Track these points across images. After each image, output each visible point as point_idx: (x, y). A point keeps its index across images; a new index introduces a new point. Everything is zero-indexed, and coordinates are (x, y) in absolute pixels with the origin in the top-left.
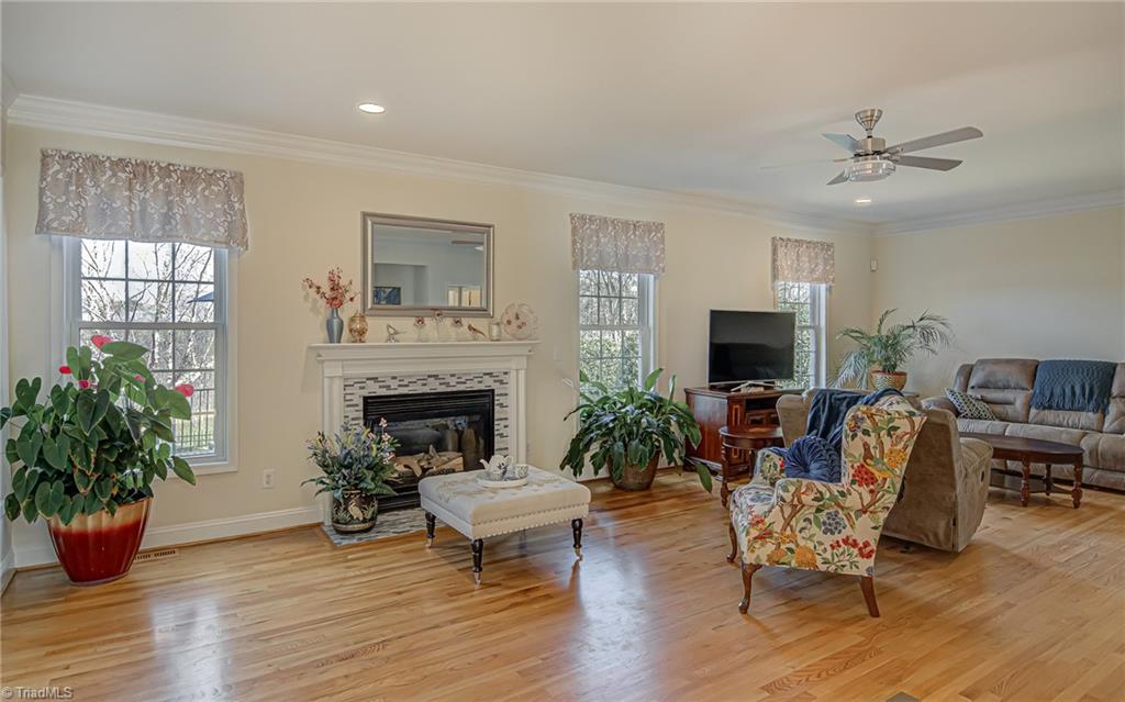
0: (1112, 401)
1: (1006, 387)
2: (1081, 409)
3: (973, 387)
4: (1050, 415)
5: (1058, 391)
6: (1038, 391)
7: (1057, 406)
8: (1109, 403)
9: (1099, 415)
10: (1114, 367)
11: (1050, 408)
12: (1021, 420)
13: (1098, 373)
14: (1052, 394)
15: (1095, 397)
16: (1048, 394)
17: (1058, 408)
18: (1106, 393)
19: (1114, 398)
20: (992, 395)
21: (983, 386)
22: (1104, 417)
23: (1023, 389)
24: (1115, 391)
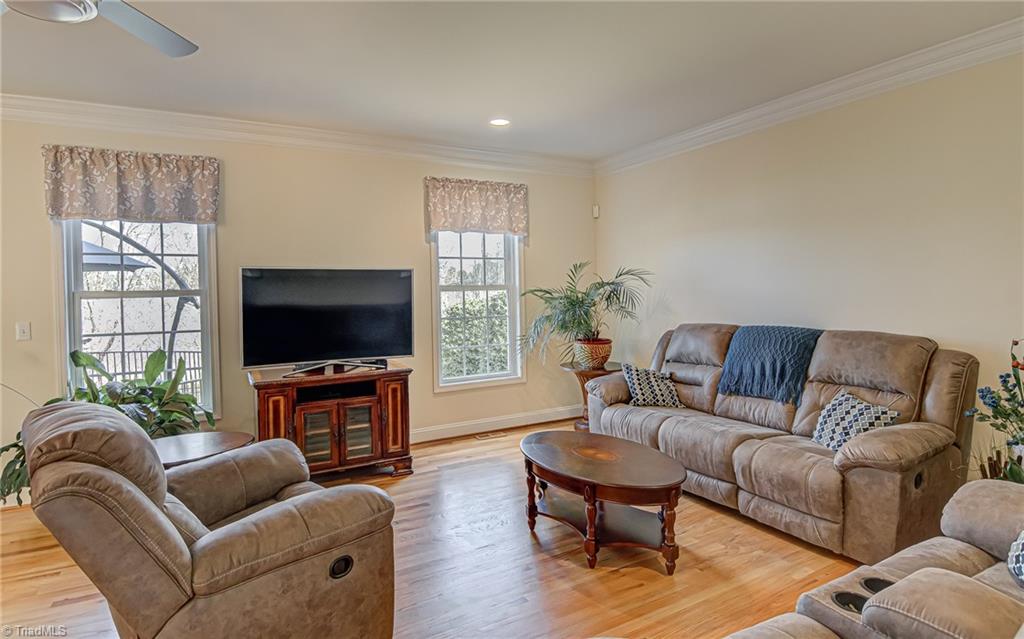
0: (808, 386)
1: (698, 363)
2: (770, 397)
3: (668, 361)
4: (736, 404)
5: (747, 370)
6: (727, 370)
7: (745, 391)
8: (803, 388)
9: (790, 406)
10: (815, 335)
11: (737, 392)
12: (705, 408)
13: (794, 344)
14: (741, 373)
15: (786, 380)
16: (736, 372)
17: (746, 395)
18: (801, 375)
19: (811, 382)
20: (682, 372)
21: (677, 360)
22: (796, 409)
23: (715, 366)
24: (812, 372)
